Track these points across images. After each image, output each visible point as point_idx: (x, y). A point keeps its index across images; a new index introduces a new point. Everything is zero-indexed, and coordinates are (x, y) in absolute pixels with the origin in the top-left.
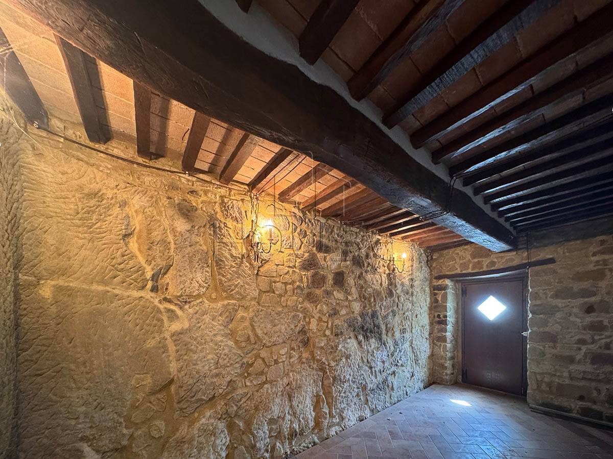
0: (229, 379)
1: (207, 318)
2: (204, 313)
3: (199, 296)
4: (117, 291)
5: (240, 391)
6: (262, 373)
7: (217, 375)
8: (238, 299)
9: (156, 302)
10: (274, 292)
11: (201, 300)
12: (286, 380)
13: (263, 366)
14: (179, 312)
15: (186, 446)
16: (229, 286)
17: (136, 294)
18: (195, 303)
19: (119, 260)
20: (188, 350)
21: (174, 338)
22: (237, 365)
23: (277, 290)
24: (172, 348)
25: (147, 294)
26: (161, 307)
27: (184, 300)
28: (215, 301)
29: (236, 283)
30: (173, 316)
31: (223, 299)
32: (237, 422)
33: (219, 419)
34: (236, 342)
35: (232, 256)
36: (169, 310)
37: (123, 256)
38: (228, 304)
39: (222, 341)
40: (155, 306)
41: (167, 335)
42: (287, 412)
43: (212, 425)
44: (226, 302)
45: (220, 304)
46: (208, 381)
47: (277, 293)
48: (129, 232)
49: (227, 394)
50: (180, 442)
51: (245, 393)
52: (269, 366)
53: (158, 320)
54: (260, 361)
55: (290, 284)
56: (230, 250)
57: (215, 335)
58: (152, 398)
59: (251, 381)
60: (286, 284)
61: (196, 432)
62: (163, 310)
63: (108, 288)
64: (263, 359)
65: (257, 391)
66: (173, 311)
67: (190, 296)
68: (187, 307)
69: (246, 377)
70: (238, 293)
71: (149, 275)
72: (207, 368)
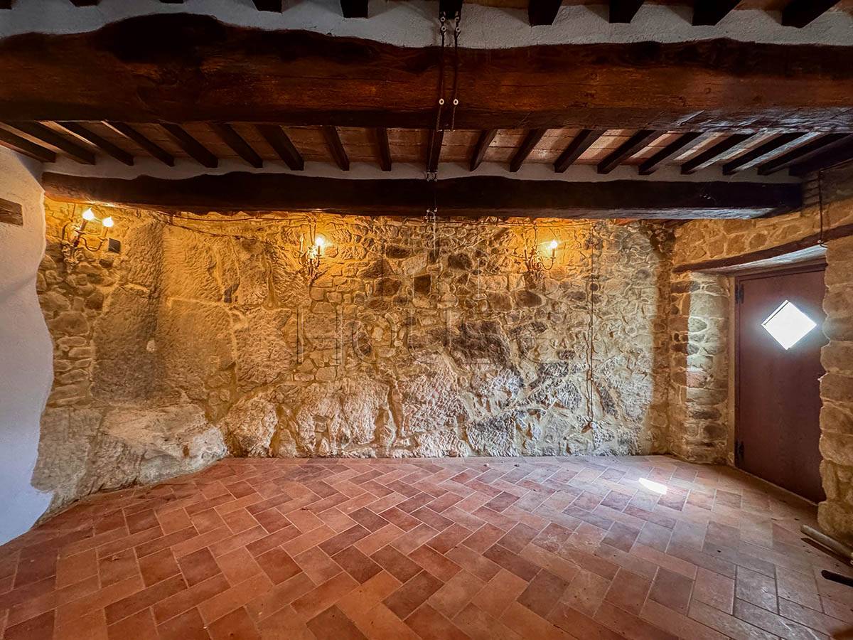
0: (278, 370)
1: (263, 322)
2: (262, 318)
3: (258, 305)
4: (202, 303)
5: (288, 383)
6: (311, 372)
7: (268, 366)
8: (291, 307)
9: (227, 309)
10: (328, 301)
11: (259, 308)
12: (338, 384)
13: (312, 366)
14: (241, 316)
15: (242, 413)
16: (284, 297)
17: (214, 304)
18: (254, 310)
19: (205, 284)
20: (246, 344)
21: (236, 334)
22: (286, 361)
23: (331, 299)
24: (235, 341)
25: (222, 304)
26: (230, 312)
27: (247, 308)
28: (271, 308)
29: (289, 294)
30: (237, 319)
31: (278, 307)
32: (284, 408)
33: (269, 401)
34: (287, 342)
35: (286, 273)
36: (234, 315)
37: (207, 281)
38: (281, 311)
39: (274, 340)
40: (225, 312)
41: (231, 332)
42: (337, 415)
43: (262, 404)
44: (279, 310)
45: (274, 311)
46: (261, 369)
47: (331, 301)
48: (212, 265)
49: (277, 383)
50: (239, 409)
51: (293, 386)
52: (318, 368)
53: (227, 321)
54: (309, 361)
55: (348, 293)
56: (284, 268)
57: (268, 335)
58: (222, 373)
59: (300, 377)
60: (343, 293)
61: (249, 405)
62: (230, 315)
63: (198, 301)
64: (313, 361)
65: (306, 387)
66: (237, 316)
67: (251, 305)
68: (248, 313)
69: (294, 373)
70: (291, 302)
71: (222, 292)
72: (259, 359)
